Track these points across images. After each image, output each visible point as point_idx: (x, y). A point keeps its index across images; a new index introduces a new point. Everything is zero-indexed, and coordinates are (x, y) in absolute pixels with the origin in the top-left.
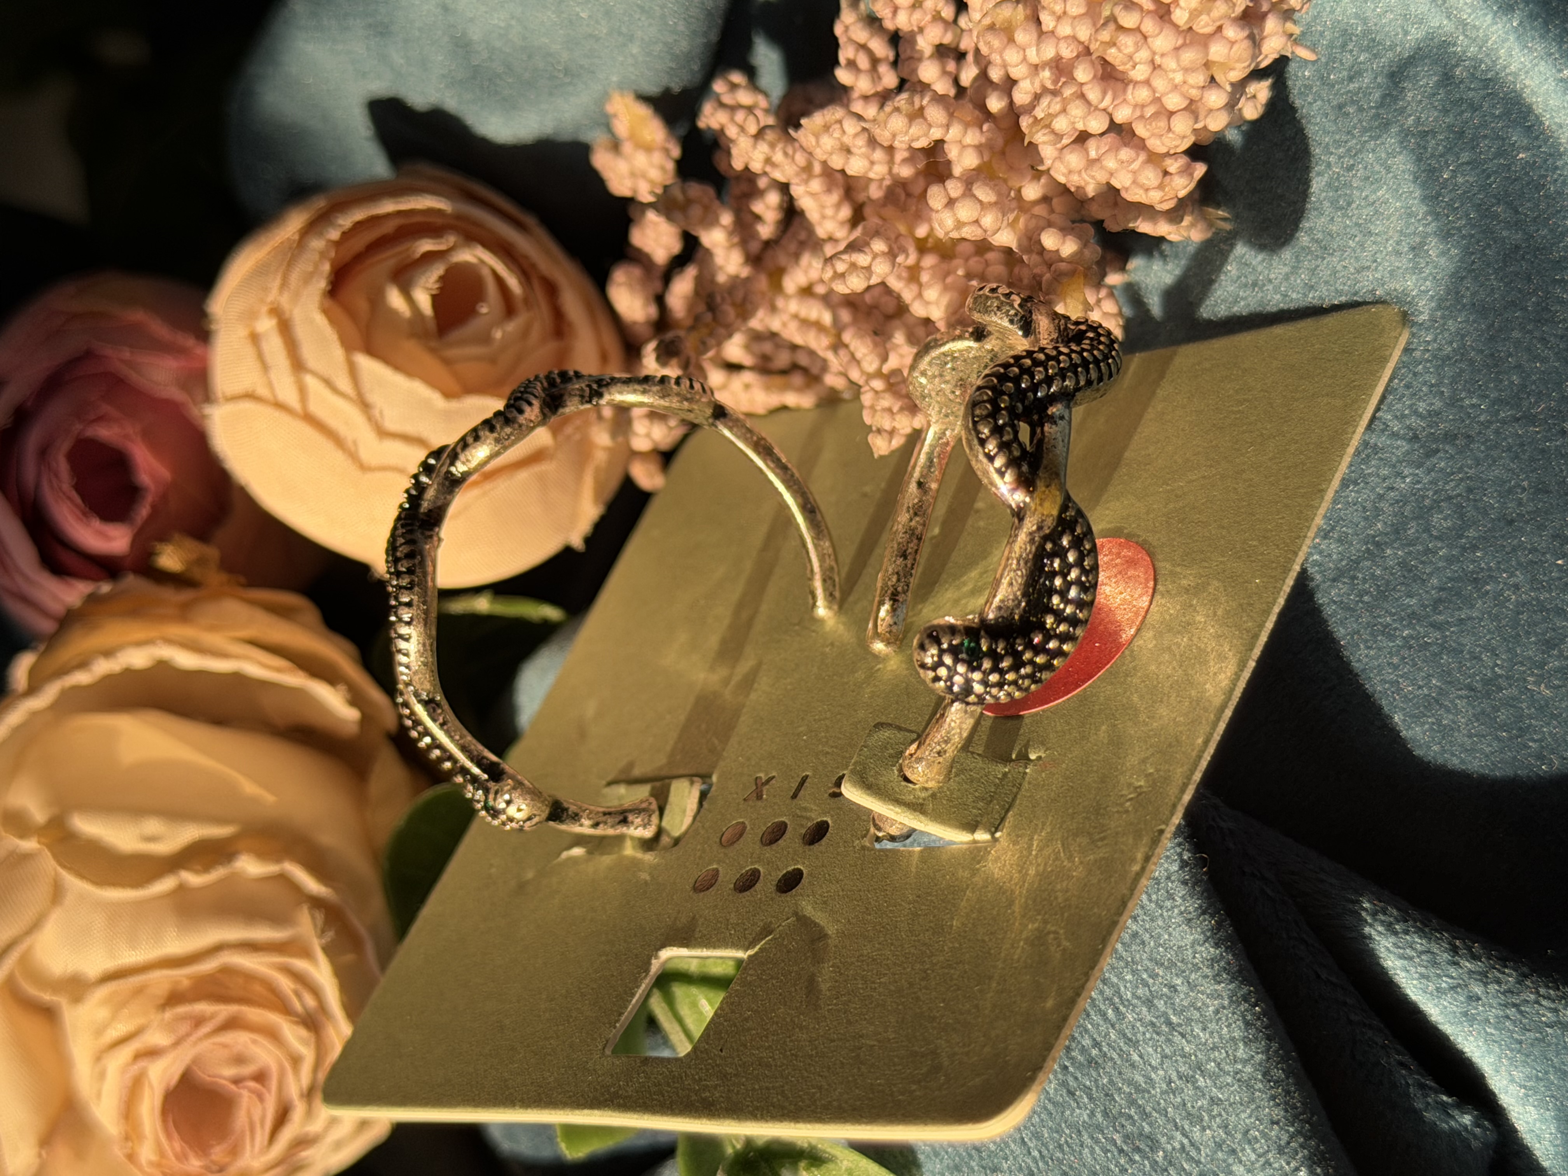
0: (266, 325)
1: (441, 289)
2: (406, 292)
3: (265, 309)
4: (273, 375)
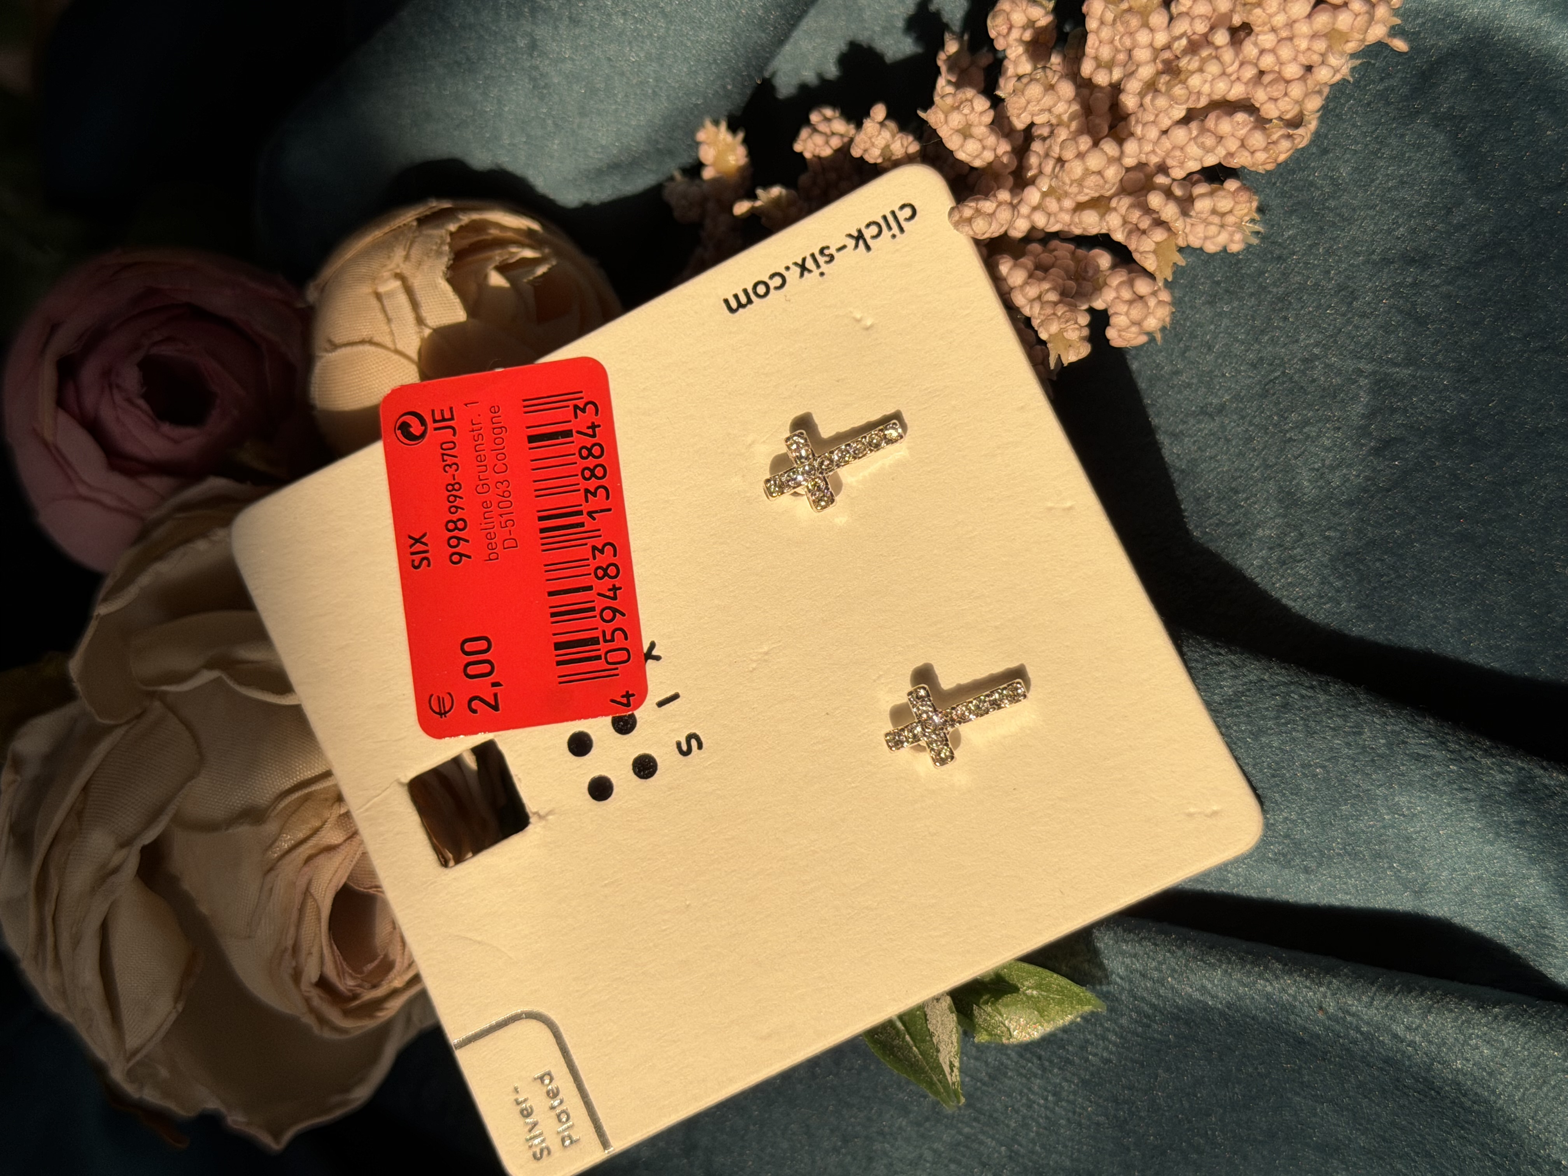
0: (391, 286)
4: (394, 325)
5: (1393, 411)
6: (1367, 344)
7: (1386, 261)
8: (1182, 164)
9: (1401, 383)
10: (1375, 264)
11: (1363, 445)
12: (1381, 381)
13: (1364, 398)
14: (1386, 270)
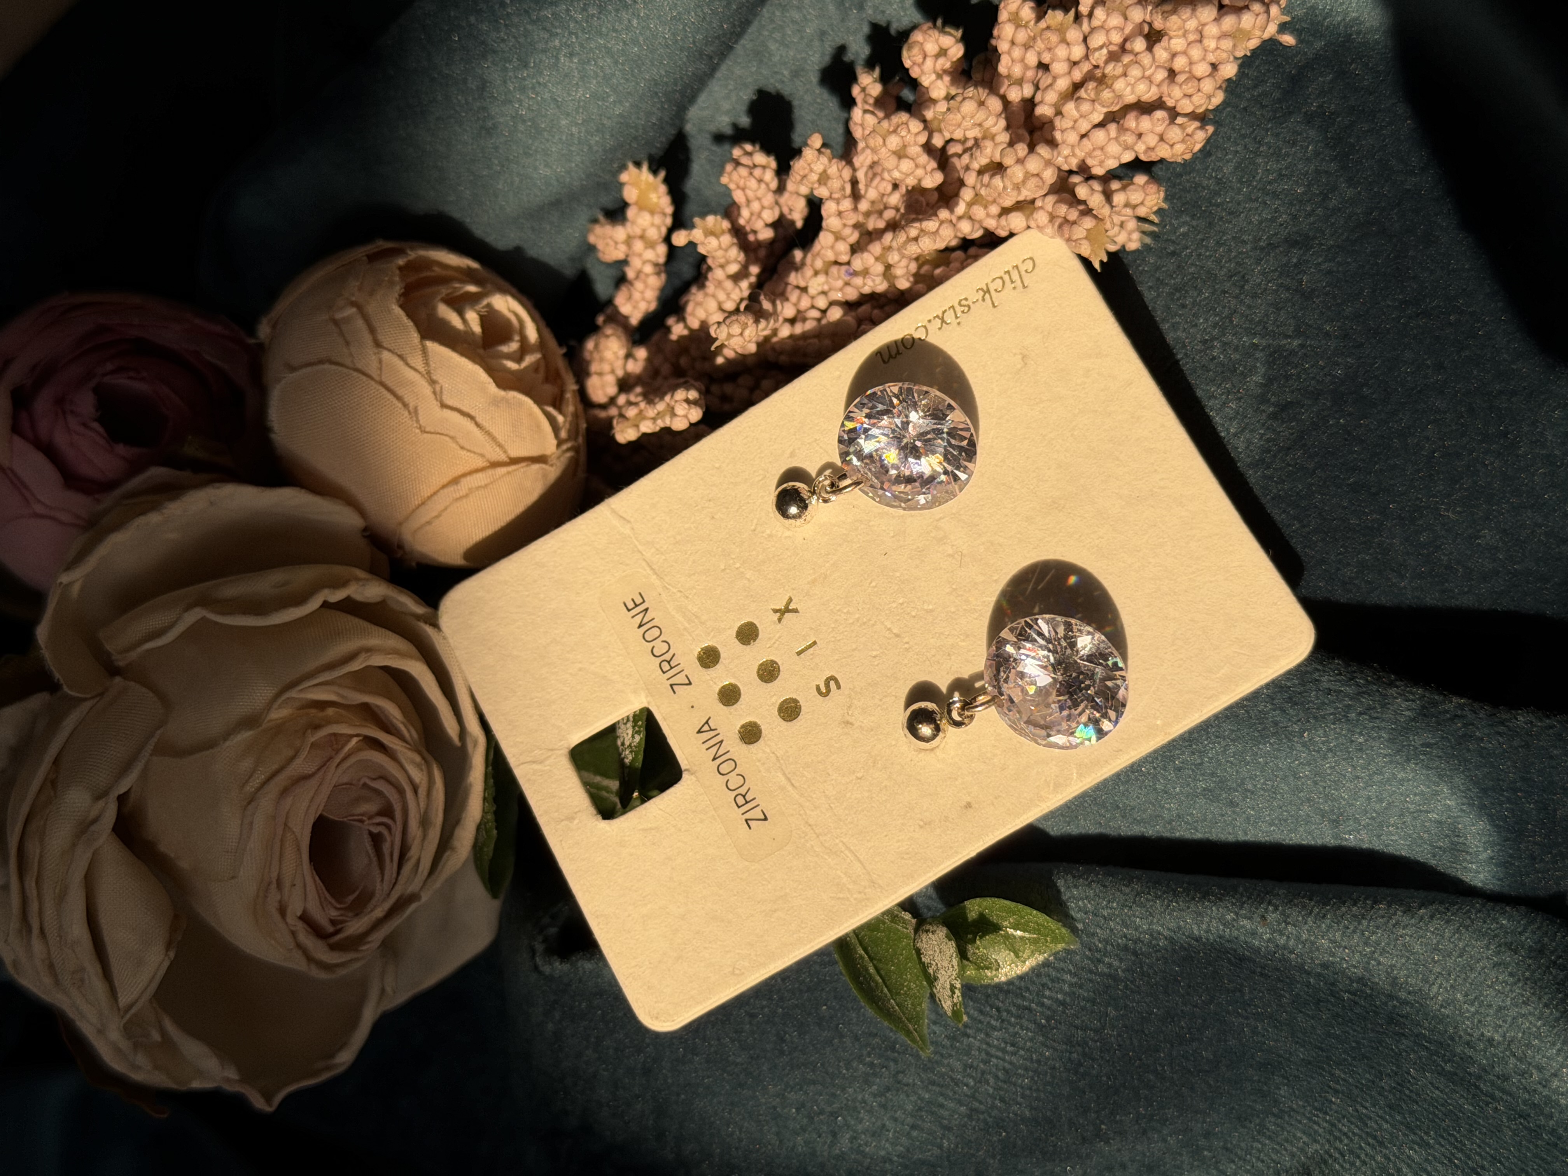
2: (460, 313)
5: (1287, 377)
6: (1260, 321)
7: (1271, 246)
8: (1101, 163)
9: (1292, 353)
10: (1262, 249)
11: (1264, 411)
12: (1275, 352)
13: (1262, 370)
14: (1272, 255)
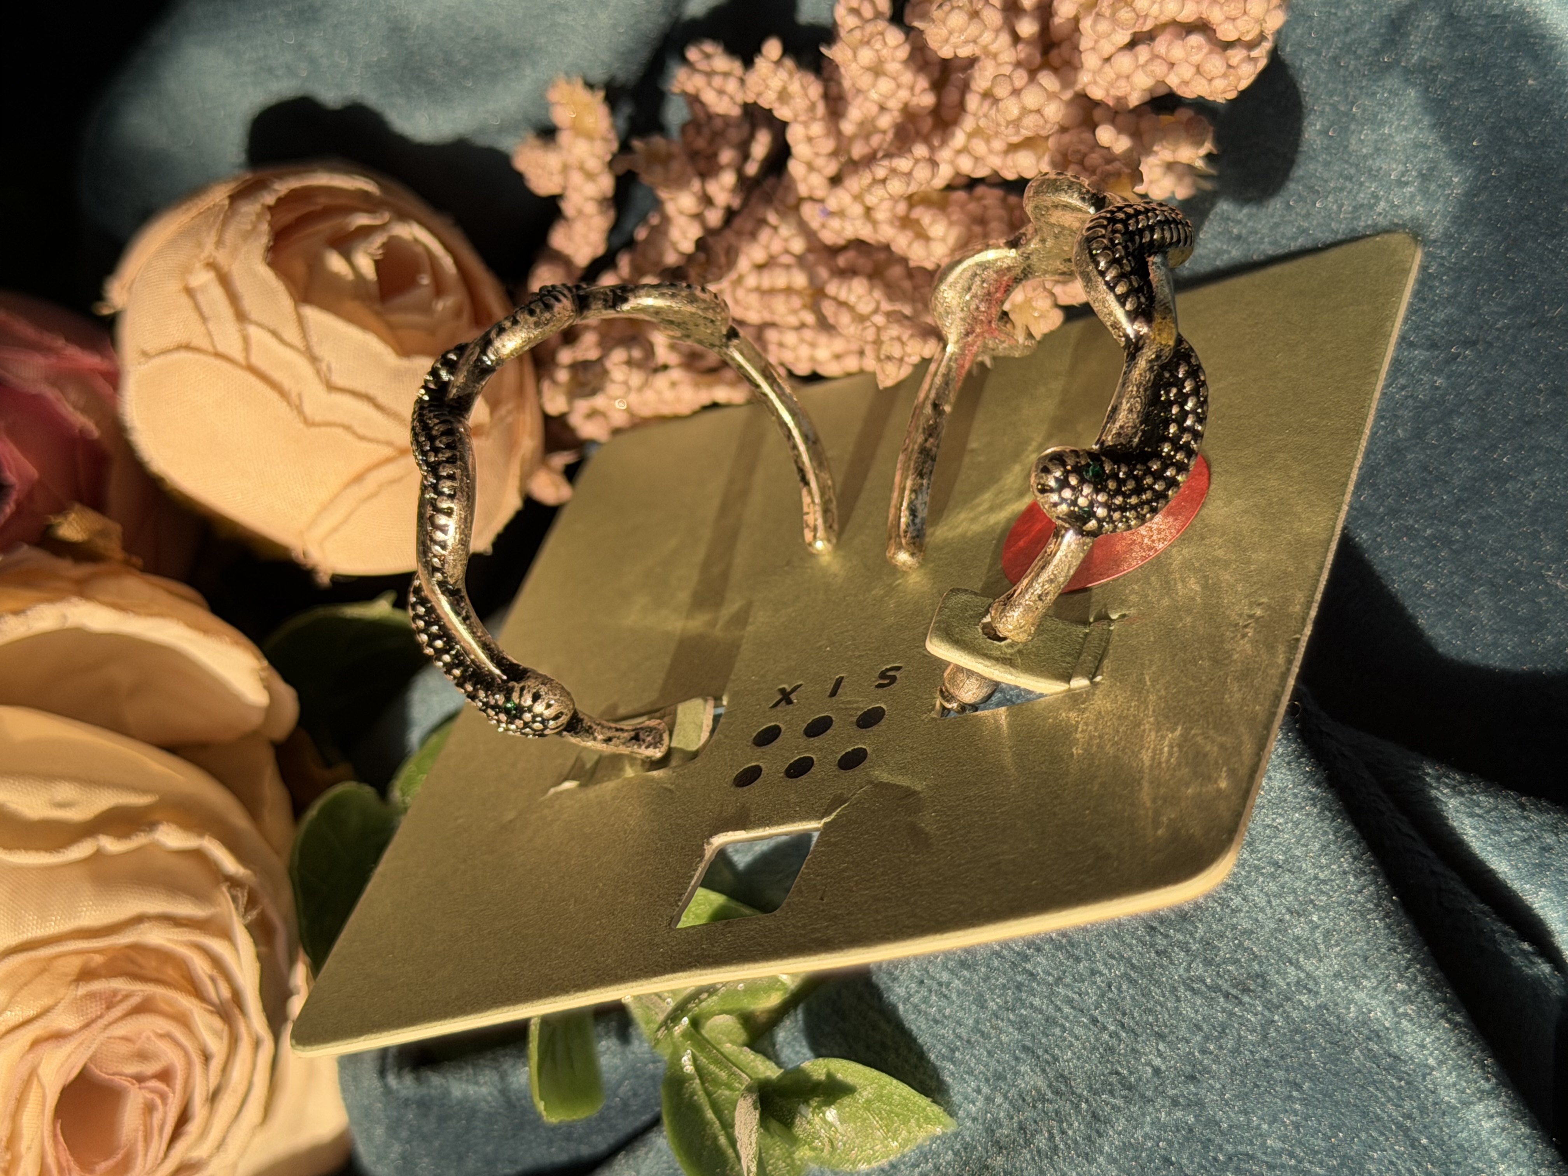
0: (203, 278)
1: (384, 254)
2: (347, 256)
3: (198, 265)
4: (211, 326)
